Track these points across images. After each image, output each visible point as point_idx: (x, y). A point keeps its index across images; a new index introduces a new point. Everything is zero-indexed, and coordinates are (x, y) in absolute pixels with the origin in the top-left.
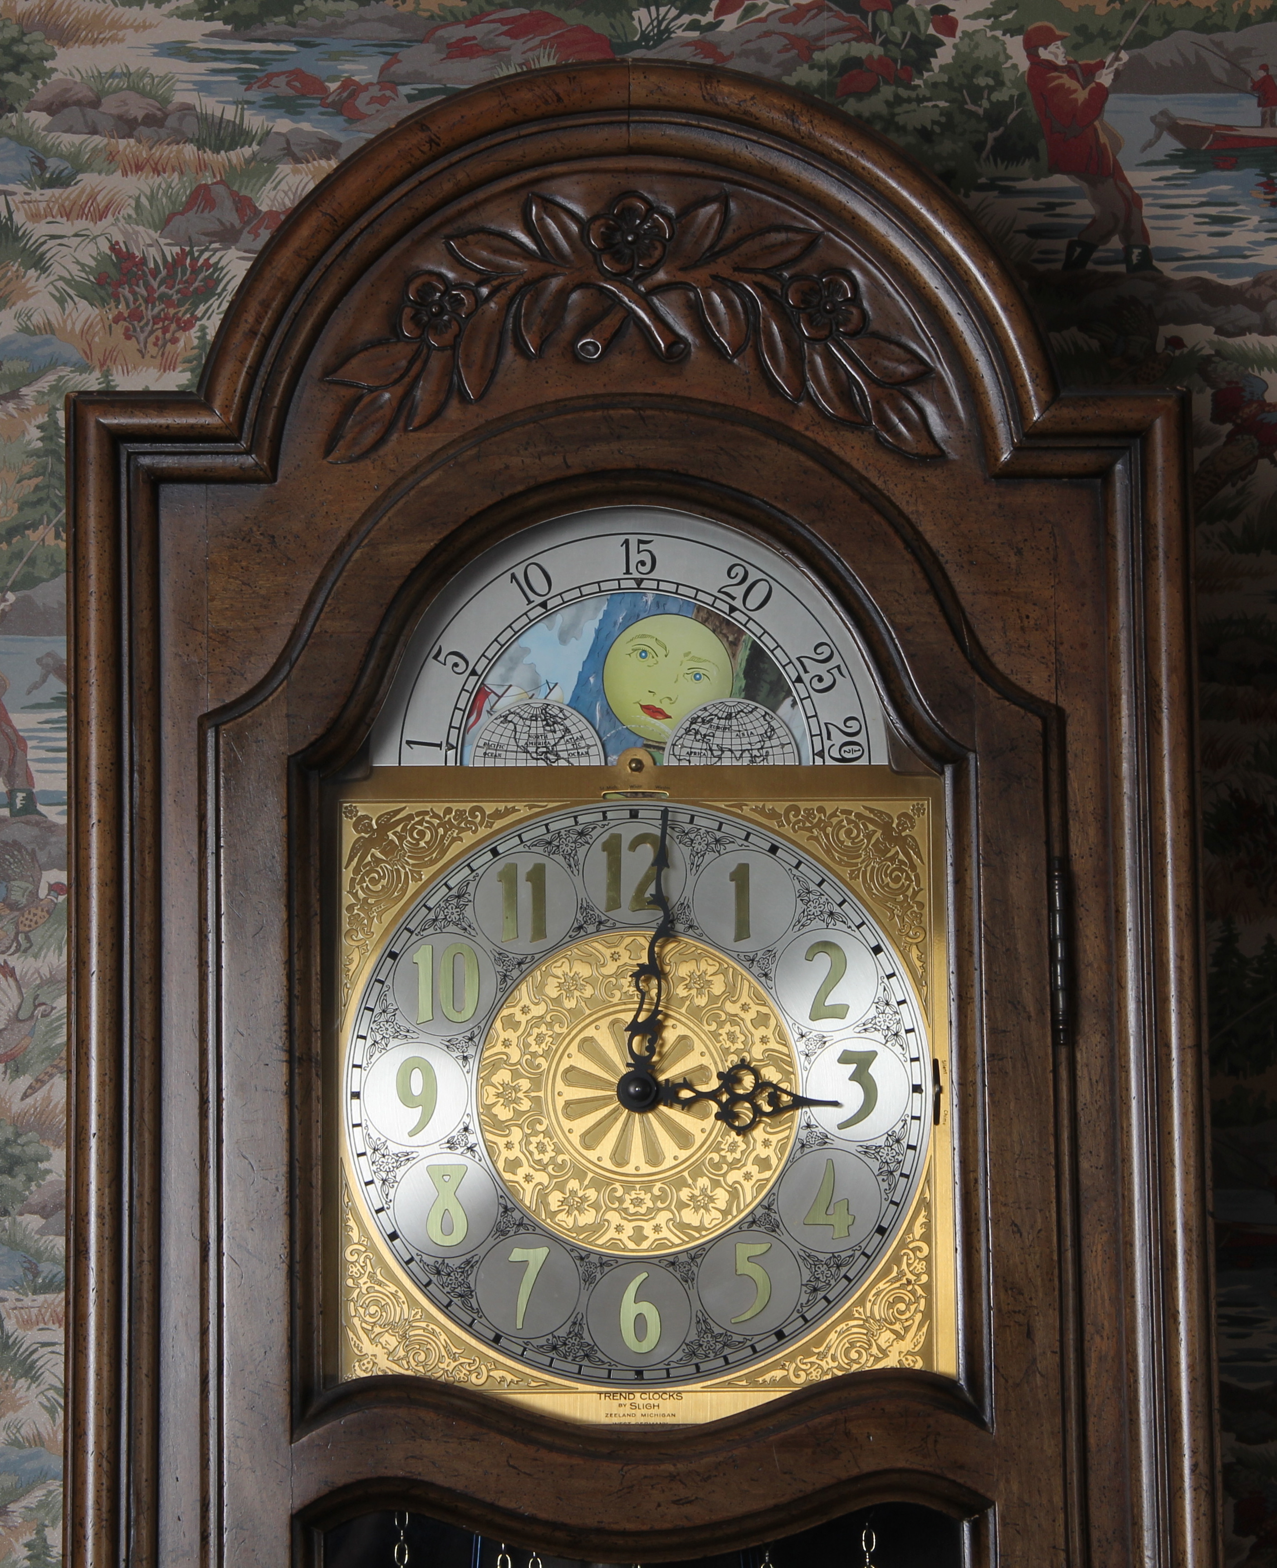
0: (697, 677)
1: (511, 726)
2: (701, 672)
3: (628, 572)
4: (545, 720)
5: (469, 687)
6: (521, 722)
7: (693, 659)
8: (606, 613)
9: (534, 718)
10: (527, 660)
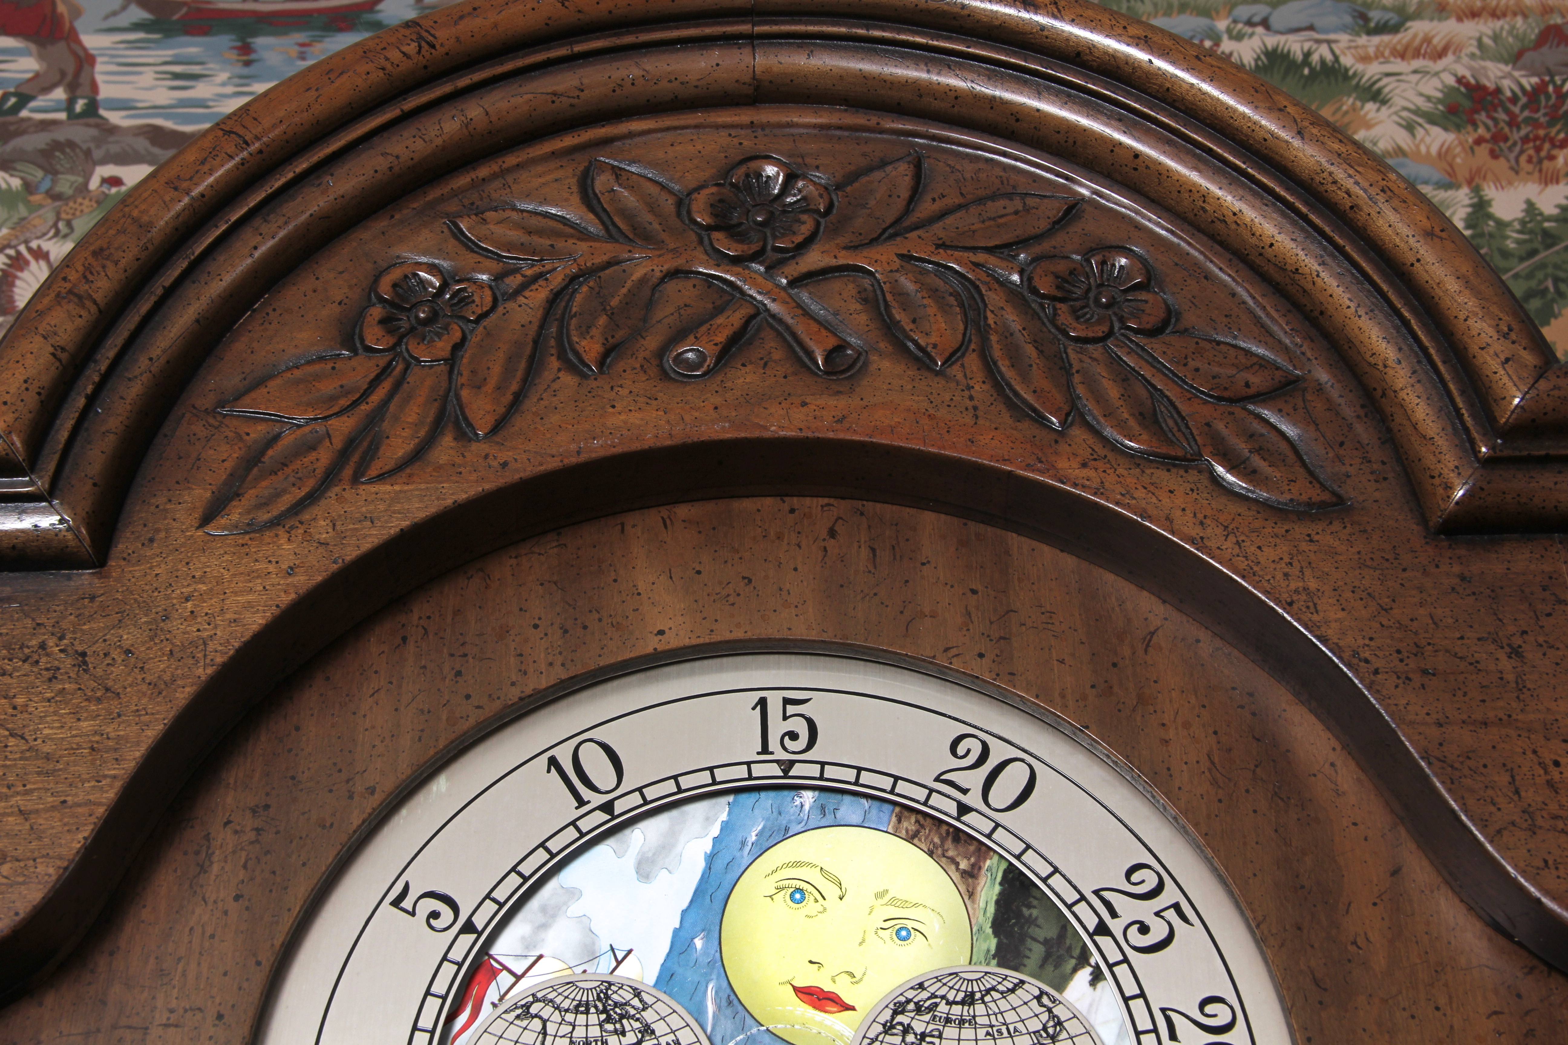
0: (903, 935)
1: (537, 1024)
2: (910, 924)
3: (765, 750)
4: (605, 1011)
5: (457, 954)
6: (556, 1016)
7: (894, 902)
8: (725, 826)
9: (582, 1008)
10: (575, 909)
